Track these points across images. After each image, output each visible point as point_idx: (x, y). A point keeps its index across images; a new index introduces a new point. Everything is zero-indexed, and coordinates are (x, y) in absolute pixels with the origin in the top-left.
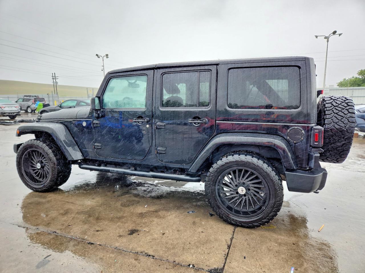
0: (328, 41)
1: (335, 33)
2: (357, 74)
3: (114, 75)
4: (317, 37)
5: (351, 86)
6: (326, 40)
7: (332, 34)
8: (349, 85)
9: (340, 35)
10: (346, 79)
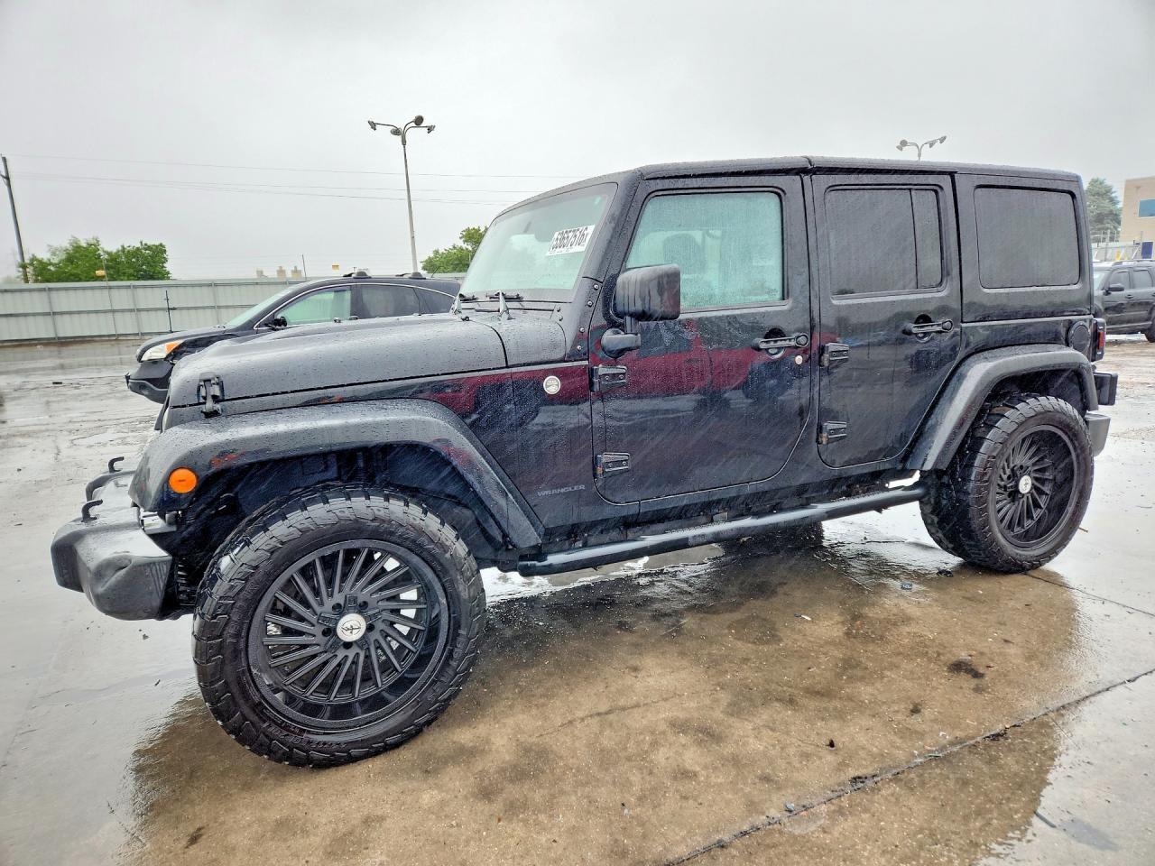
0: (404, 143)
1: (419, 121)
2: (461, 238)
3: (660, 184)
4: (373, 125)
5: (454, 270)
6: (399, 138)
7: (413, 124)
8: (450, 268)
9: (430, 129)
10: (440, 252)
